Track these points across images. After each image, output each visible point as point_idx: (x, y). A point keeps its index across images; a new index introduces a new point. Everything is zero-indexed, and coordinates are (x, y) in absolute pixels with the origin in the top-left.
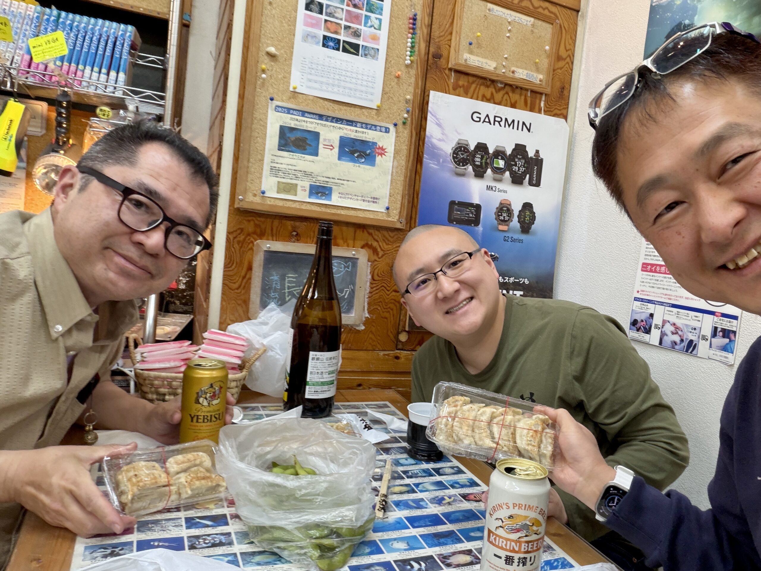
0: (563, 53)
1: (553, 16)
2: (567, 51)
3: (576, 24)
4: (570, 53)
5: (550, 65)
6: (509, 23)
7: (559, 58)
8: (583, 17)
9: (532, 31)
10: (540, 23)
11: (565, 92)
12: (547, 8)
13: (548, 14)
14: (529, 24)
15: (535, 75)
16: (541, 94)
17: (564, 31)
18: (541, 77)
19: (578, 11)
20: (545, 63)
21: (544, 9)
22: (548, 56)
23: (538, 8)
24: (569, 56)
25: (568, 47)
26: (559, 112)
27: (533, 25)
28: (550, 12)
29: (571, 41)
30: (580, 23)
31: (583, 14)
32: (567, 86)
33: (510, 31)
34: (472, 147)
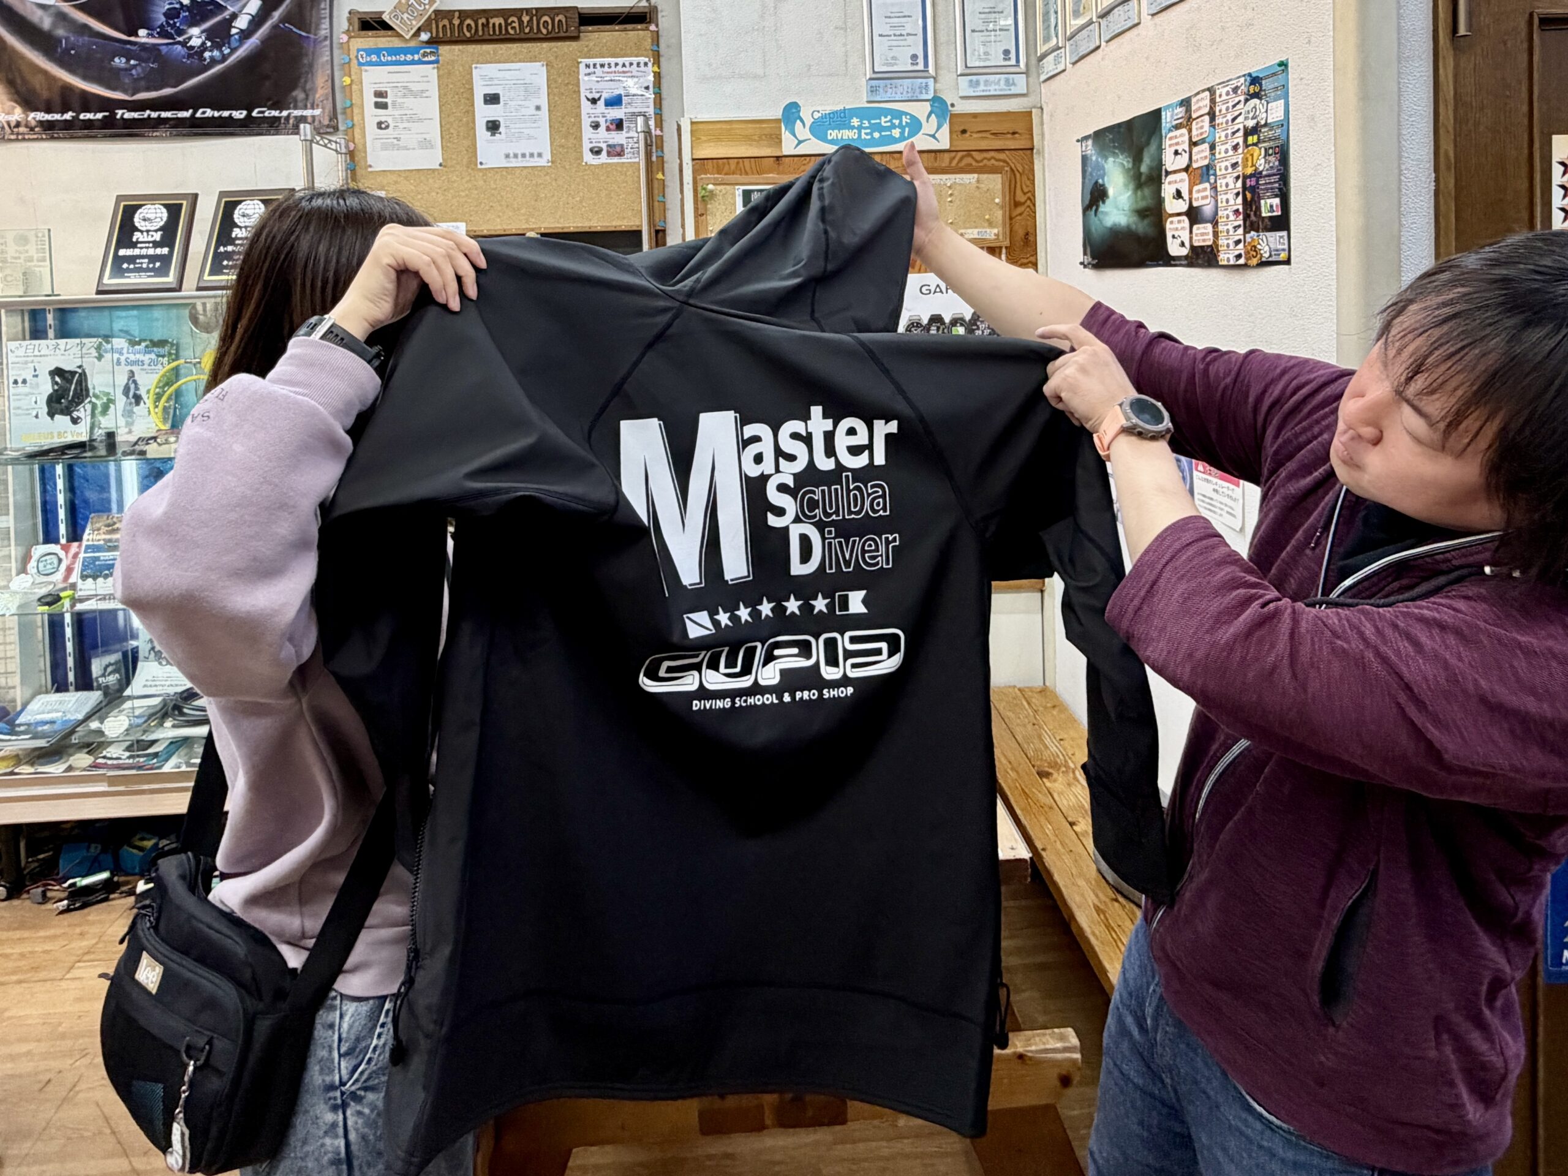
0: (1020, 197)
1: (1002, 164)
2: (1025, 194)
3: (1032, 163)
4: (1029, 195)
5: (1004, 216)
6: (950, 187)
7: (1017, 204)
8: (1039, 152)
9: (978, 188)
10: (985, 176)
11: (1031, 238)
12: (993, 158)
13: (996, 163)
14: (974, 181)
15: (988, 230)
16: (1001, 248)
17: (1018, 175)
18: (995, 231)
19: (1032, 149)
20: (999, 214)
21: (989, 160)
22: (1002, 207)
23: (982, 161)
24: (1029, 199)
25: (1026, 190)
26: (1025, 261)
27: (978, 181)
28: (997, 160)
29: (1028, 183)
30: (1036, 162)
31: (1038, 150)
32: (1031, 231)
33: (951, 195)
34: (925, 321)
